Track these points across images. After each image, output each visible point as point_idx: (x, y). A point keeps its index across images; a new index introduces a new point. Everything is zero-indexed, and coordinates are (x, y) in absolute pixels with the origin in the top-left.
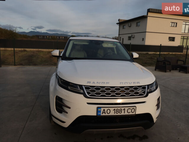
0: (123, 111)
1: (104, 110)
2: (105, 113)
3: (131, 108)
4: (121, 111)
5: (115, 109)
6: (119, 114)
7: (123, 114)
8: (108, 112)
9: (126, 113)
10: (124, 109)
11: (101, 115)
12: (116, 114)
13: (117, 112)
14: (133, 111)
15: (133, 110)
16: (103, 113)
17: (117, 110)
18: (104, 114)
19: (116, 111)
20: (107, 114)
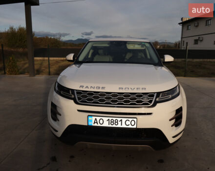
0: (120, 123)
1: (96, 119)
2: (97, 123)
3: (130, 120)
4: (117, 122)
5: (109, 120)
6: (114, 126)
7: (119, 126)
8: (101, 122)
9: (124, 126)
10: (121, 120)
11: (93, 125)
12: (110, 126)
13: (112, 123)
14: (133, 124)
15: (133, 122)
16: (95, 123)
17: (112, 121)
18: (96, 125)
19: (110, 122)
20: (99, 125)
